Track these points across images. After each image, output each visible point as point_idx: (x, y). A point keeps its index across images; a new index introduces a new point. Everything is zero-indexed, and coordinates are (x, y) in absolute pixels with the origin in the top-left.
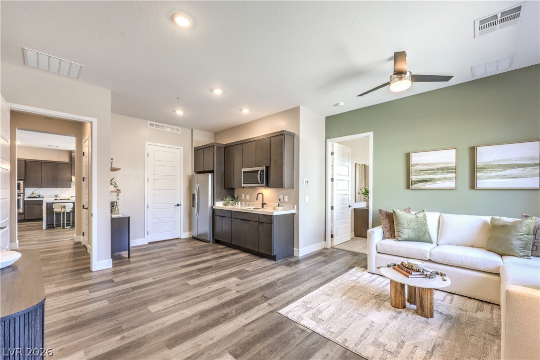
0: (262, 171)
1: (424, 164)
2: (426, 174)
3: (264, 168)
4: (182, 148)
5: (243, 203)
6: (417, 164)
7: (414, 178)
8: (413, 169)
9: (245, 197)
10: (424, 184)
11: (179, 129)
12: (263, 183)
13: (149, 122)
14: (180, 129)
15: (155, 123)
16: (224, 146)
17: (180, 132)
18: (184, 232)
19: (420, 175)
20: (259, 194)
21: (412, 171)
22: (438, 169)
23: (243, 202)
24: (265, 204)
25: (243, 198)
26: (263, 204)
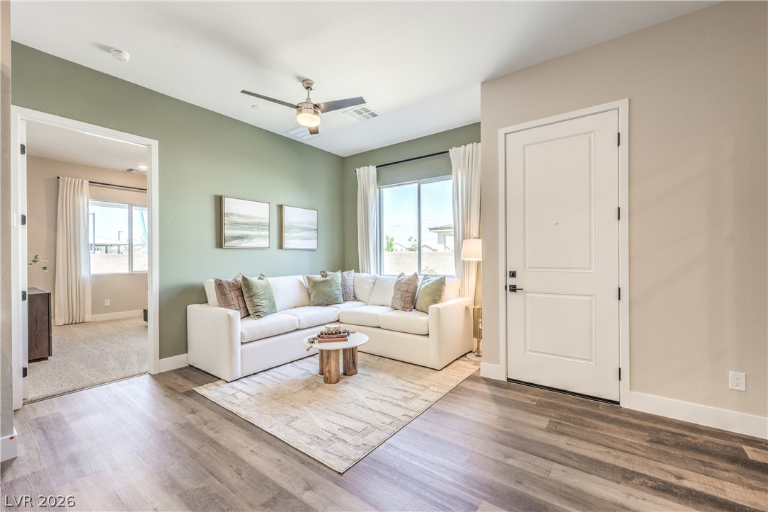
1: (239, 216)
2: (241, 229)
6: (231, 214)
7: (228, 232)
8: (226, 220)
10: (239, 241)
19: (235, 229)
21: (226, 222)
22: (254, 224)
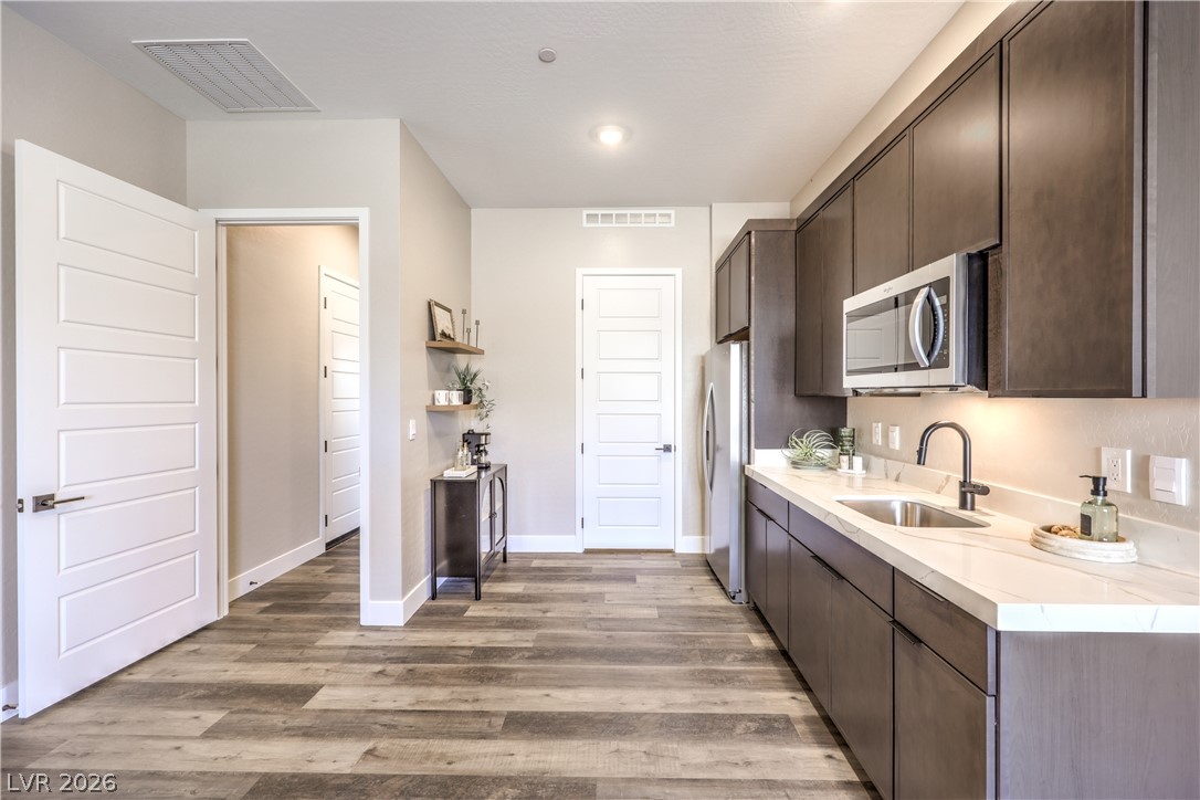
0: (942, 286)
3: (949, 267)
4: (678, 272)
5: (877, 463)
9: (886, 435)
11: (669, 215)
12: (946, 365)
13: (586, 212)
14: (672, 212)
15: (600, 212)
16: (794, 227)
17: (672, 225)
18: (686, 532)
20: (935, 426)
23: (874, 460)
24: (985, 491)
25: (878, 439)
26: (969, 492)
